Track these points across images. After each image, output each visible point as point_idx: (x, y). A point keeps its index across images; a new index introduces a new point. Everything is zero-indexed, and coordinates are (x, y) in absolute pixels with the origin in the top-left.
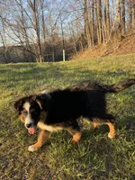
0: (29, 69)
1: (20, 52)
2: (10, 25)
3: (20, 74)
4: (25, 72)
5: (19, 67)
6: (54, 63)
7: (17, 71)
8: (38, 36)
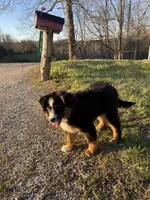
0: (106, 66)
1: (97, 47)
2: (92, 17)
3: (96, 70)
4: (101, 70)
5: (96, 64)
6: (136, 62)
7: (94, 67)
8: (121, 29)
